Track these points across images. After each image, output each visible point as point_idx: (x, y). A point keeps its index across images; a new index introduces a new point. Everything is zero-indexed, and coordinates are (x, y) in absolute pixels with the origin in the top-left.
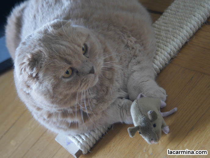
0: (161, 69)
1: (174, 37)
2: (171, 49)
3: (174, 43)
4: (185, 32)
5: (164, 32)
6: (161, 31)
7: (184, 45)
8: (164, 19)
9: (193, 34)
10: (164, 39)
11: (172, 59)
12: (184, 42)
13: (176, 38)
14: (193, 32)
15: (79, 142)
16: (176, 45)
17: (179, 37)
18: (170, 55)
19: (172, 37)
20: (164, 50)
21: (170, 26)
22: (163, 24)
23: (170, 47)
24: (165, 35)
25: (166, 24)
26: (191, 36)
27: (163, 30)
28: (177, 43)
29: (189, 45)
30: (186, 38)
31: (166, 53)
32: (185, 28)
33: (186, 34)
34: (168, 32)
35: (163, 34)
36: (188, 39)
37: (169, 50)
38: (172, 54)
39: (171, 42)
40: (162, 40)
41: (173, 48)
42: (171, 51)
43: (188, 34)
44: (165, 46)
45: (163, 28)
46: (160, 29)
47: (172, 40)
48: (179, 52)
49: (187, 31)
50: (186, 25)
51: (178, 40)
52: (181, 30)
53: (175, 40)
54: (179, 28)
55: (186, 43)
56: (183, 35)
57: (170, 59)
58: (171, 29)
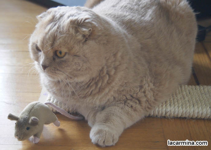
0: (151, 116)
1: (182, 106)
2: (170, 111)
3: (177, 109)
4: (192, 110)
5: (182, 96)
6: (181, 94)
7: (182, 118)
8: (192, 89)
9: (196, 118)
10: (176, 100)
11: (165, 117)
12: (184, 116)
13: (182, 108)
14: (197, 117)
15: (50, 100)
16: (177, 112)
17: (184, 109)
18: (166, 113)
19: (180, 104)
20: (166, 106)
21: (189, 97)
22: (188, 91)
23: (171, 108)
24: (179, 98)
25: (189, 93)
26: (193, 117)
27: (182, 94)
28: (178, 111)
29: (185, 121)
30: (188, 115)
31: (164, 109)
32: (194, 108)
33: (190, 112)
34: (183, 99)
35: (179, 96)
36: (188, 117)
37: (169, 109)
38: (168, 114)
39: (176, 107)
40: (173, 99)
41: (173, 110)
42: (169, 112)
43: (192, 114)
44: (170, 105)
45: (184, 93)
46: (182, 92)
47: (178, 106)
48: (174, 118)
49: (194, 111)
50: (198, 107)
51: (181, 111)
52: (192, 106)
53: (180, 108)
54: (192, 104)
55: (185, 118)
56: (188, 111)
57: (163, 116)
58: (187, 99)
